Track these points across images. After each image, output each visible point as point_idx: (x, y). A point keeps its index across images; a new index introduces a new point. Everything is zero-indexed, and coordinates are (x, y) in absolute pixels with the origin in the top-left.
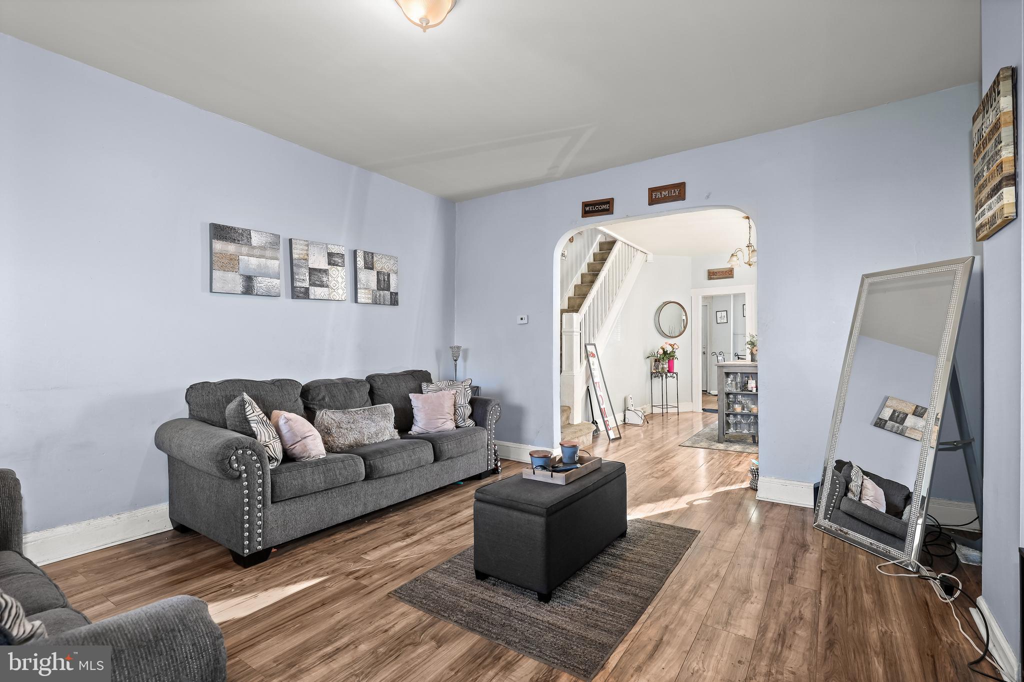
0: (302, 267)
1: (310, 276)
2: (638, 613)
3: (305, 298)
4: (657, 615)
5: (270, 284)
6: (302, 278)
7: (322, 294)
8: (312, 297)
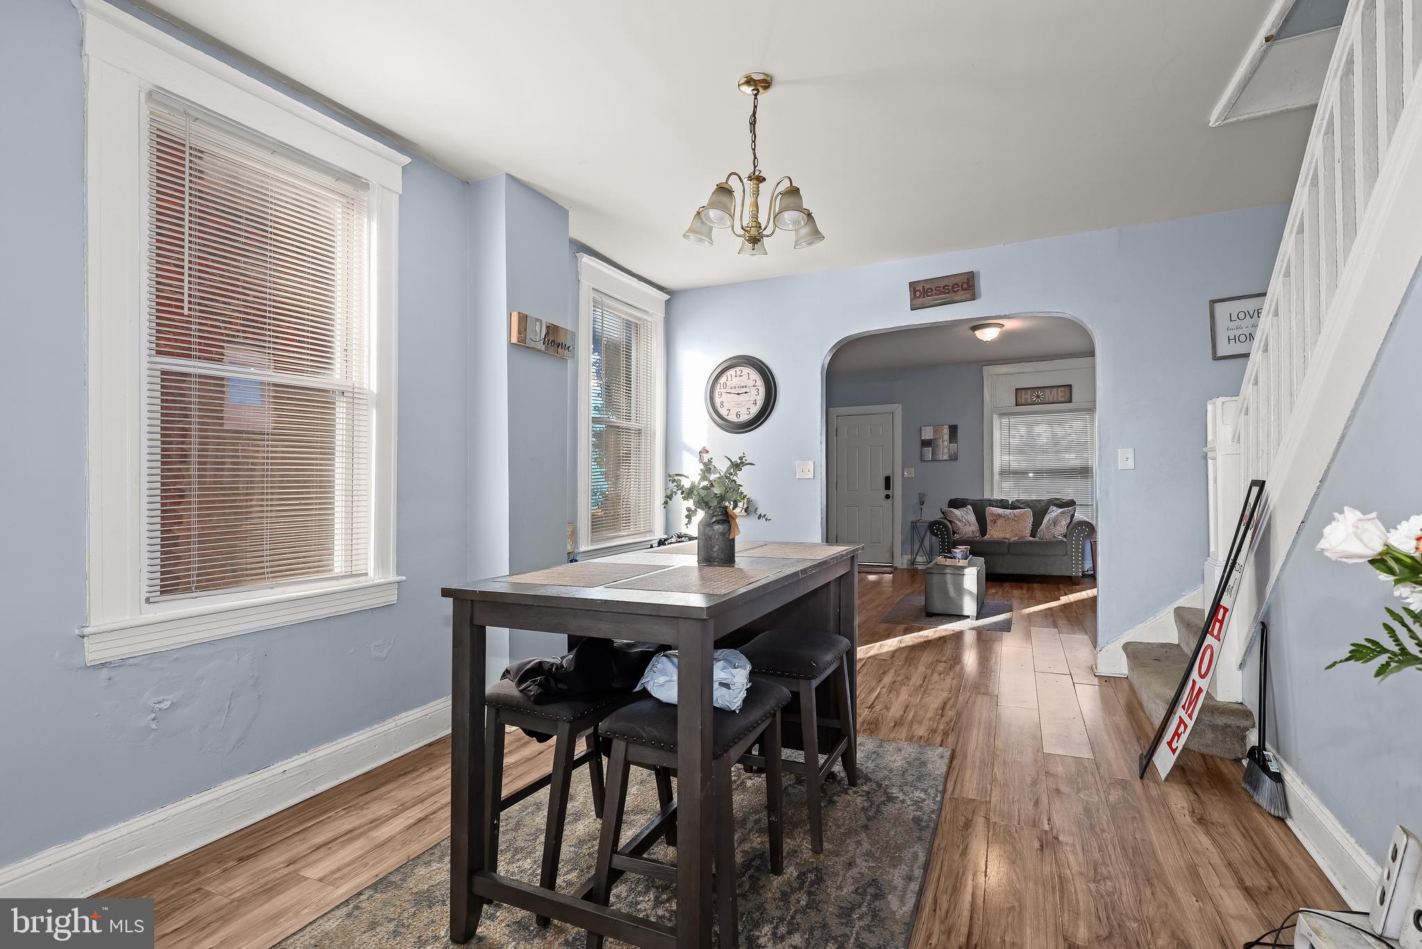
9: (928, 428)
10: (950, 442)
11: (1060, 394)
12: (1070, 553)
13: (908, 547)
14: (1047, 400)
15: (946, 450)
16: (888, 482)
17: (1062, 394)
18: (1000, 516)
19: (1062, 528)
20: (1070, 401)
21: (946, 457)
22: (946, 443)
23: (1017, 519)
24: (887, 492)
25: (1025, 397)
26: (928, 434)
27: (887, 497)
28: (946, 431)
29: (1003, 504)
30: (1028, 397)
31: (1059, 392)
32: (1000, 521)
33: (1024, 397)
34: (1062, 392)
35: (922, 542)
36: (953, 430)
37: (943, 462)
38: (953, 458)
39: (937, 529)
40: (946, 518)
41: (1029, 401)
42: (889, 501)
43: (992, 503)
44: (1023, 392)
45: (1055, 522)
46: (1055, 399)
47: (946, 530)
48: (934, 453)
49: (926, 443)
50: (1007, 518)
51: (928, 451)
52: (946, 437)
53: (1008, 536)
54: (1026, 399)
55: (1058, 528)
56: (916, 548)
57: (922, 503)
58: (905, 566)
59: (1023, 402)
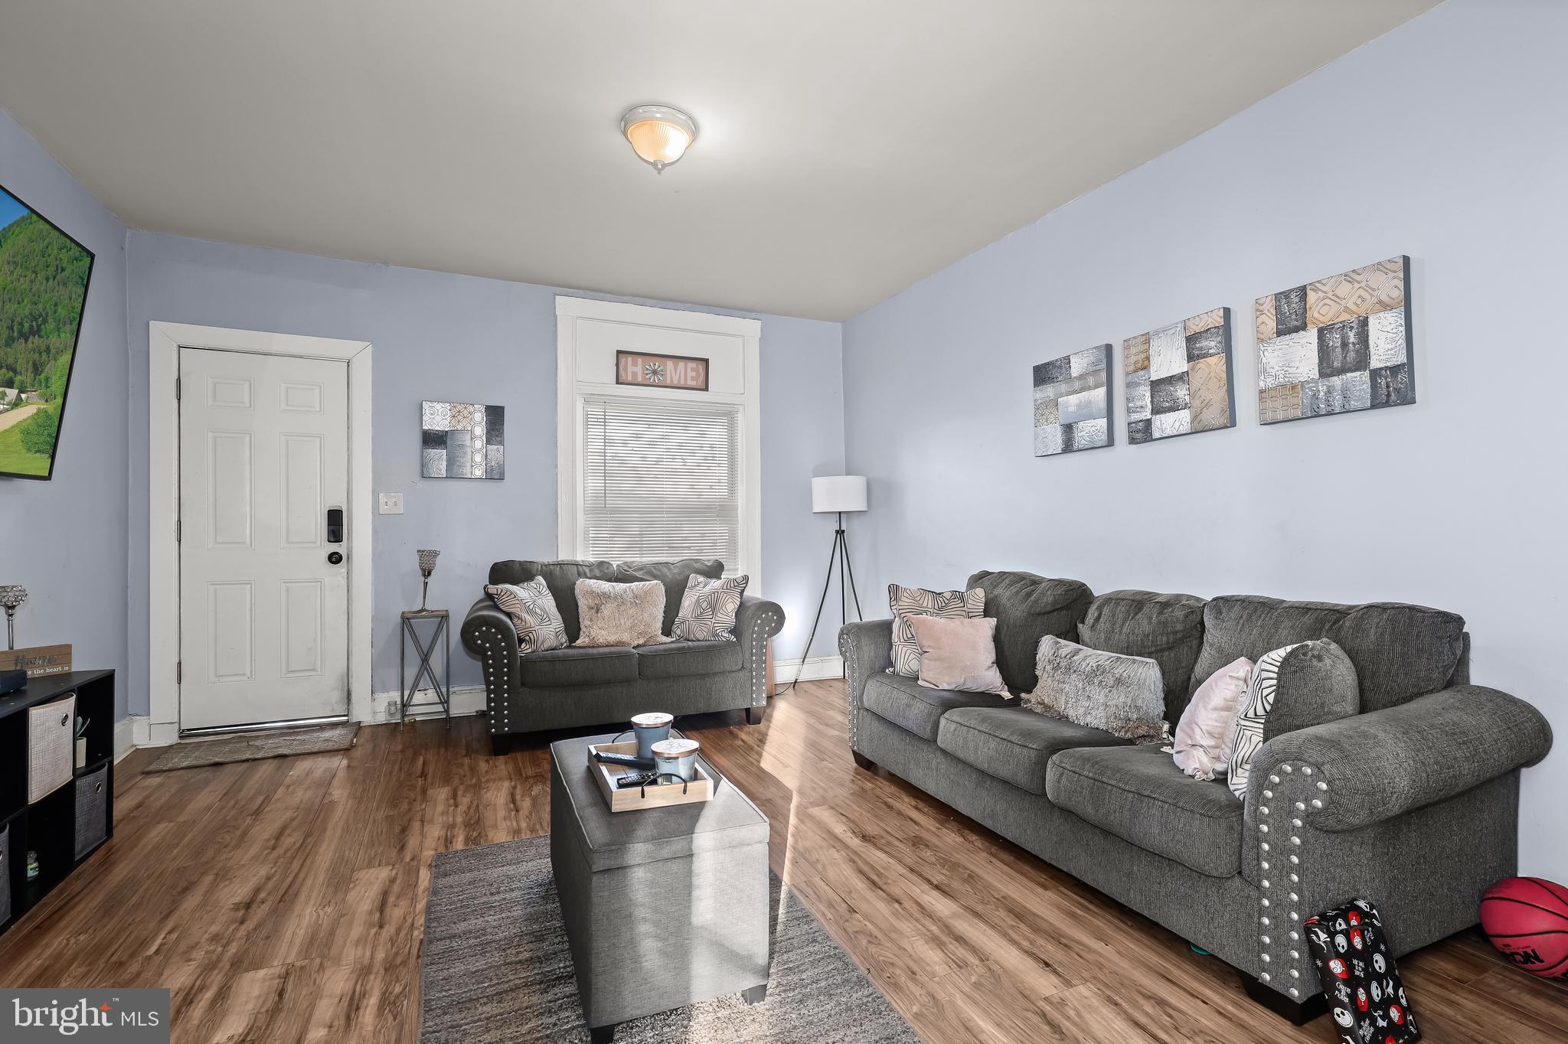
0: (1139, 385)
1: (1152, 397)
2: (430, 919)
3: (1145, 441)
4: (402, 934)
5: (1094, 429)
6: (1140, 403)
7: (1177, 425)
8: (1156, 434)
9: (438, 406)
10: (488, 442)
11: (689, 373)
12: (749, 666)
13: (394, 674)
14: (668, 381)
15: (478, 458)
16: (335, 522)
17: (694, 374)
18: (605, 596)
19: (727, 613)
20: (706, 389)
21: (478, 473)
22: (478, 444)
23: (639, 600)
24: (334, 547)
25: (635, 369)
26: (437, 418)
27: (335, 559)
28: (480, 417)
29: (602, 572)
30: (639, 369)
31: (689, 370)
32: (608, 606)
33: (631, 369)
34: (693, 369)
35: (425, 659)
36: (495, 416)
37: (473, 484)
38: (496, 474)
39: (485, 637)
40: (497, 608)
41: (640, 379)
42: (341, 567)
43: (582, 570)
44: (630, 359)
45: (714, 606)
46: (682, 382)
47: (504, 639)
48: (451, 462)
49: (433, 440)
50: (619, 599)
51: (438, 457)
52: (480, 430)
53: (625, 637)
54: (634, 374)
55: (720, 617)
56: (411, 673)
57: (427, 573)
58: (382, 718)
59: (630, 378)
